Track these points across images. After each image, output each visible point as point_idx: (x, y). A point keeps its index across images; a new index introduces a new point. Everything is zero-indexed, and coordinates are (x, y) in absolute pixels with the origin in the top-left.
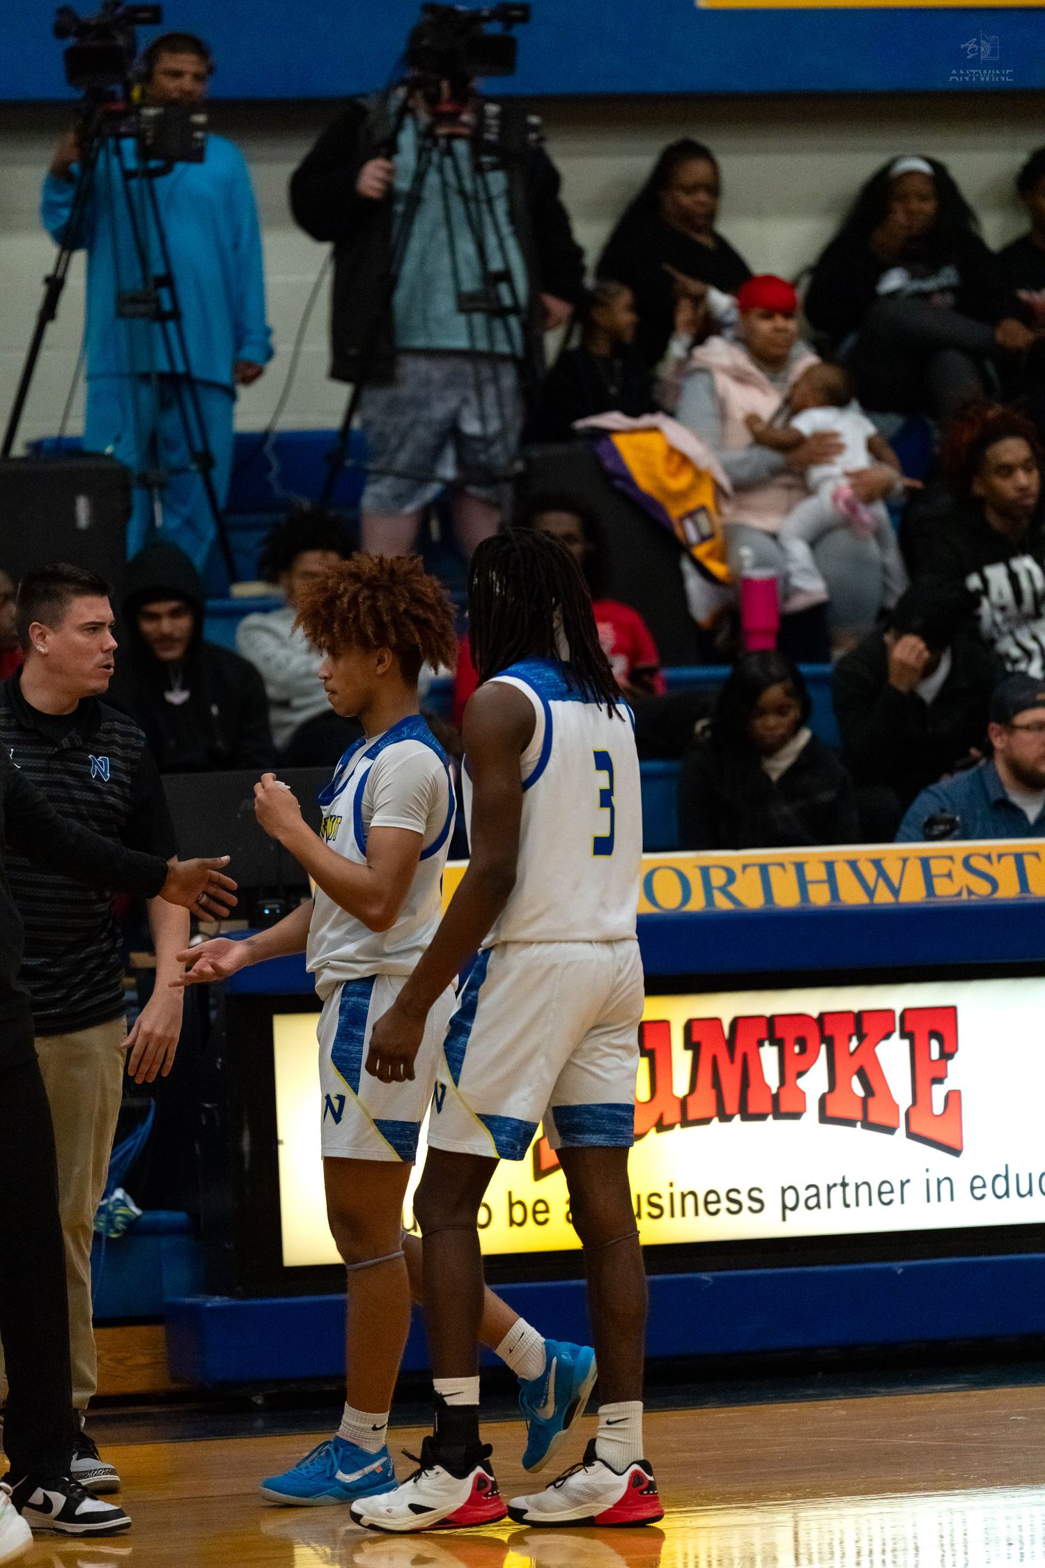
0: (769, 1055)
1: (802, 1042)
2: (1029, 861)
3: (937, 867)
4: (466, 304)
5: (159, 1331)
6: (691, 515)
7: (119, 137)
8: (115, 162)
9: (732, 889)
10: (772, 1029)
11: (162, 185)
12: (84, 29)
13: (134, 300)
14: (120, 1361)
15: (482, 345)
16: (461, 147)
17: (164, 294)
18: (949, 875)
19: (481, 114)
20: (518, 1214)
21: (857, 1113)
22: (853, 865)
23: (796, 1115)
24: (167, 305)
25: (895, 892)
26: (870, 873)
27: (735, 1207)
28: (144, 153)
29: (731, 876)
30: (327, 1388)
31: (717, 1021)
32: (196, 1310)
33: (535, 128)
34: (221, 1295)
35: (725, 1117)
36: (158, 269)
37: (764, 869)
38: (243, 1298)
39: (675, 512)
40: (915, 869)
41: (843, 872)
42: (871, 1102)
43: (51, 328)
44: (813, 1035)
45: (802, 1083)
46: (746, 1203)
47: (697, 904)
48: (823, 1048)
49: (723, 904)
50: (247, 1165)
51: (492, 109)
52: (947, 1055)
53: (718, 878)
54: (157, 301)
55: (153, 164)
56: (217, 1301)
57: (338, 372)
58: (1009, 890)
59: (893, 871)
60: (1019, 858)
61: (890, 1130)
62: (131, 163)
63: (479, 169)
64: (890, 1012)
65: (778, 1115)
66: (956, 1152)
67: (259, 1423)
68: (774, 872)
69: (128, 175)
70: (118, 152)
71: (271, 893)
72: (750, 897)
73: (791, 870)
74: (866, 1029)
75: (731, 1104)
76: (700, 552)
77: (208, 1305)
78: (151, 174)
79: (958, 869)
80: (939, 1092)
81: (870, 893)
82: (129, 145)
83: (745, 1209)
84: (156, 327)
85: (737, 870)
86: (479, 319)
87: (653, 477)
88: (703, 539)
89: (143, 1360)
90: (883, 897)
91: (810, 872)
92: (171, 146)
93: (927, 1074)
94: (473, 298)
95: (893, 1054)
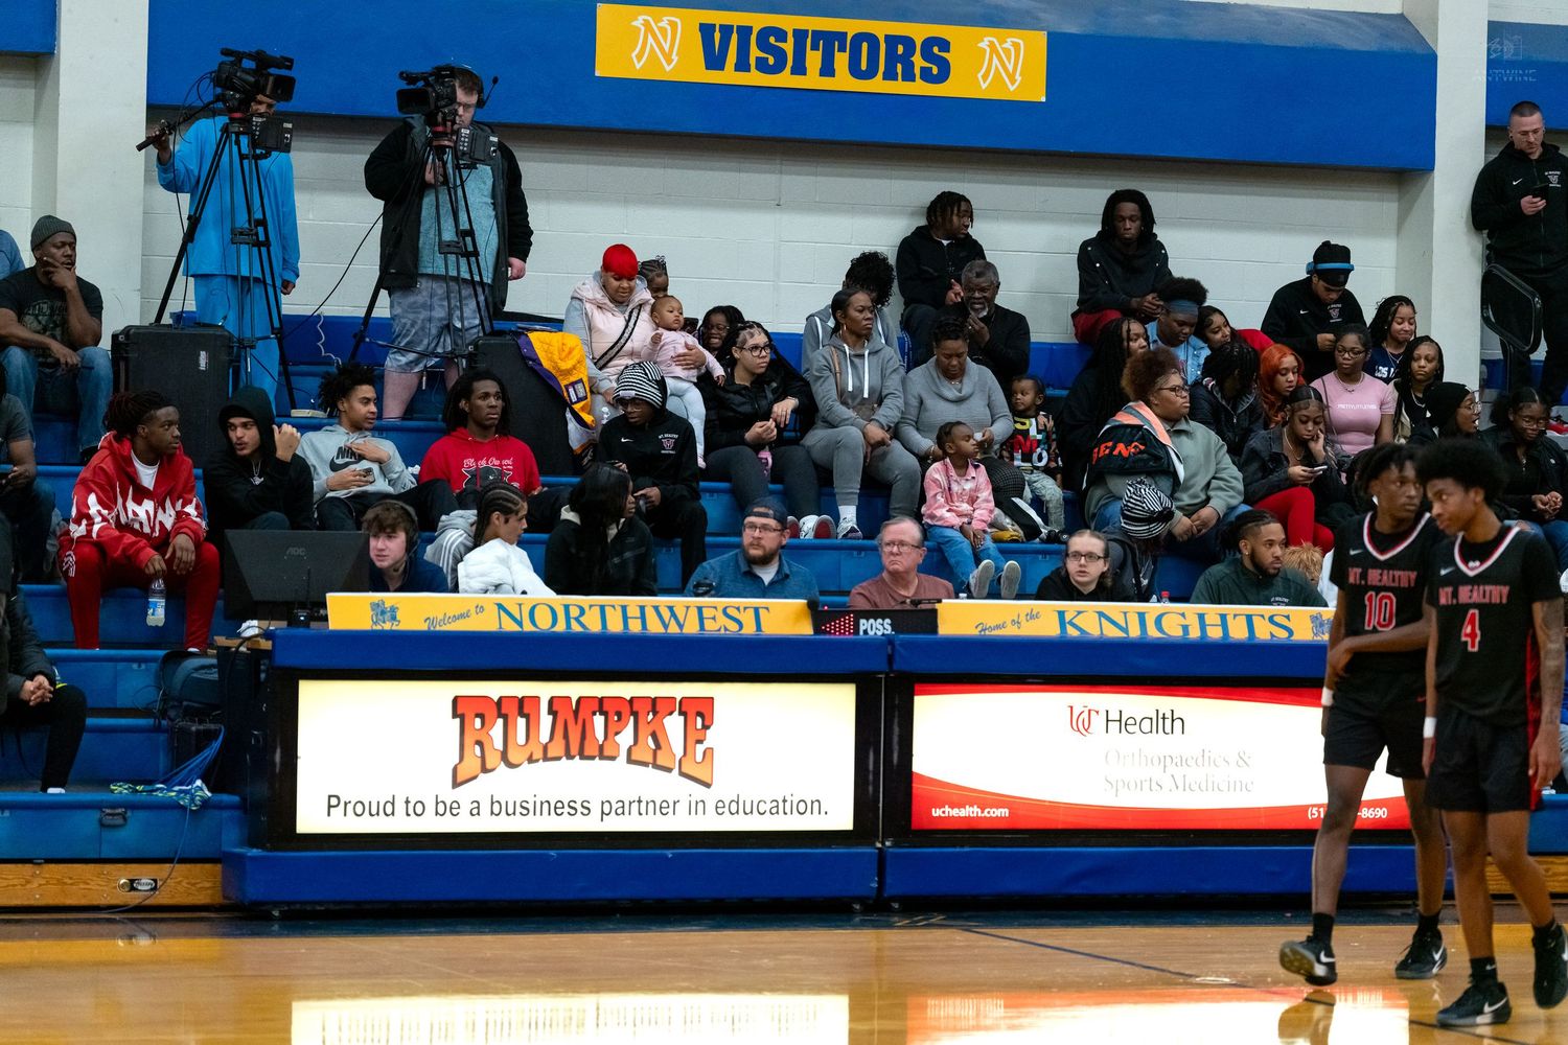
0: (599, 720)
1: (619, 714)
2: (762, 613)
3: (706, 613)
4: (445, 249)
5: (219, 867)
6: (573, 384)
7: (238, 134)
8: (235, 148)
9: (583, 619)
10: (601, 705)
11: (264, 164)
13: (241, 234)
14: (194, 885)
15: (453, 273)
16: (449, 154)
17: (260, 230)
18: (714, 618)
19: (460, 134)
20: (441, 809)
21: (649, 759)
22: (656, 608)
23: (613, 758)
24: (262, 238)
25: (681, 626)
26: (666, 614)
27: (573, 812)
28: (254, 144)
29: (582, 612)
30: (318, 908)
31: (568, 698)
32: (241, 857)
33: (492, 144)
34: (258, 848)
35: (570, 757)
36: (258, 215)
37: (602, 608)
38: (271, 851)
39: (563, 383)
40: (693, 612)
41: (650, 614)
42: (659, 752)
43: (190, 246)
44: (626, 710)
45: (617, 738)
46: (580, 809)
47: (561, 627)
48: (632, 718)
49: (576, 628)
50: (277, 770)
51: (467, 130)
52: (706, 727)
53: (574, 612)
54: (257, 234)
55: (258, 151)
56: (255, 852)
58: (749, 629)
59: (680, 614)
60: (756, 610)
61: (669, 770)
62: (245, 150)
63: (457, 167)
64: (675, 698)
65: (602, 757)
66: (708, 785)
67: (276, 927)
68: (608, 610)
69: (242, 157)
70: (238, 143)
71: (303, 606)
72: (593, 625)
73: (619, 609)
74: (658, 708)
75: (574, 749)
76: (577, 407)
77: (249, 854)
78: (257, 158)
79: (719, 615)
80: (700, 748)
81: (666, 626)
82: (244, 140)
83: (579, 812)
84: (255, 249)
85: (587, 608)
87: (551, 360)
88: (579, 400)
89: (207, 885)
90: (673, 629)
91: (630, 613)
92: (269, 141)
93: (693, 738)
94: (449, 244)
95: (674, 724)
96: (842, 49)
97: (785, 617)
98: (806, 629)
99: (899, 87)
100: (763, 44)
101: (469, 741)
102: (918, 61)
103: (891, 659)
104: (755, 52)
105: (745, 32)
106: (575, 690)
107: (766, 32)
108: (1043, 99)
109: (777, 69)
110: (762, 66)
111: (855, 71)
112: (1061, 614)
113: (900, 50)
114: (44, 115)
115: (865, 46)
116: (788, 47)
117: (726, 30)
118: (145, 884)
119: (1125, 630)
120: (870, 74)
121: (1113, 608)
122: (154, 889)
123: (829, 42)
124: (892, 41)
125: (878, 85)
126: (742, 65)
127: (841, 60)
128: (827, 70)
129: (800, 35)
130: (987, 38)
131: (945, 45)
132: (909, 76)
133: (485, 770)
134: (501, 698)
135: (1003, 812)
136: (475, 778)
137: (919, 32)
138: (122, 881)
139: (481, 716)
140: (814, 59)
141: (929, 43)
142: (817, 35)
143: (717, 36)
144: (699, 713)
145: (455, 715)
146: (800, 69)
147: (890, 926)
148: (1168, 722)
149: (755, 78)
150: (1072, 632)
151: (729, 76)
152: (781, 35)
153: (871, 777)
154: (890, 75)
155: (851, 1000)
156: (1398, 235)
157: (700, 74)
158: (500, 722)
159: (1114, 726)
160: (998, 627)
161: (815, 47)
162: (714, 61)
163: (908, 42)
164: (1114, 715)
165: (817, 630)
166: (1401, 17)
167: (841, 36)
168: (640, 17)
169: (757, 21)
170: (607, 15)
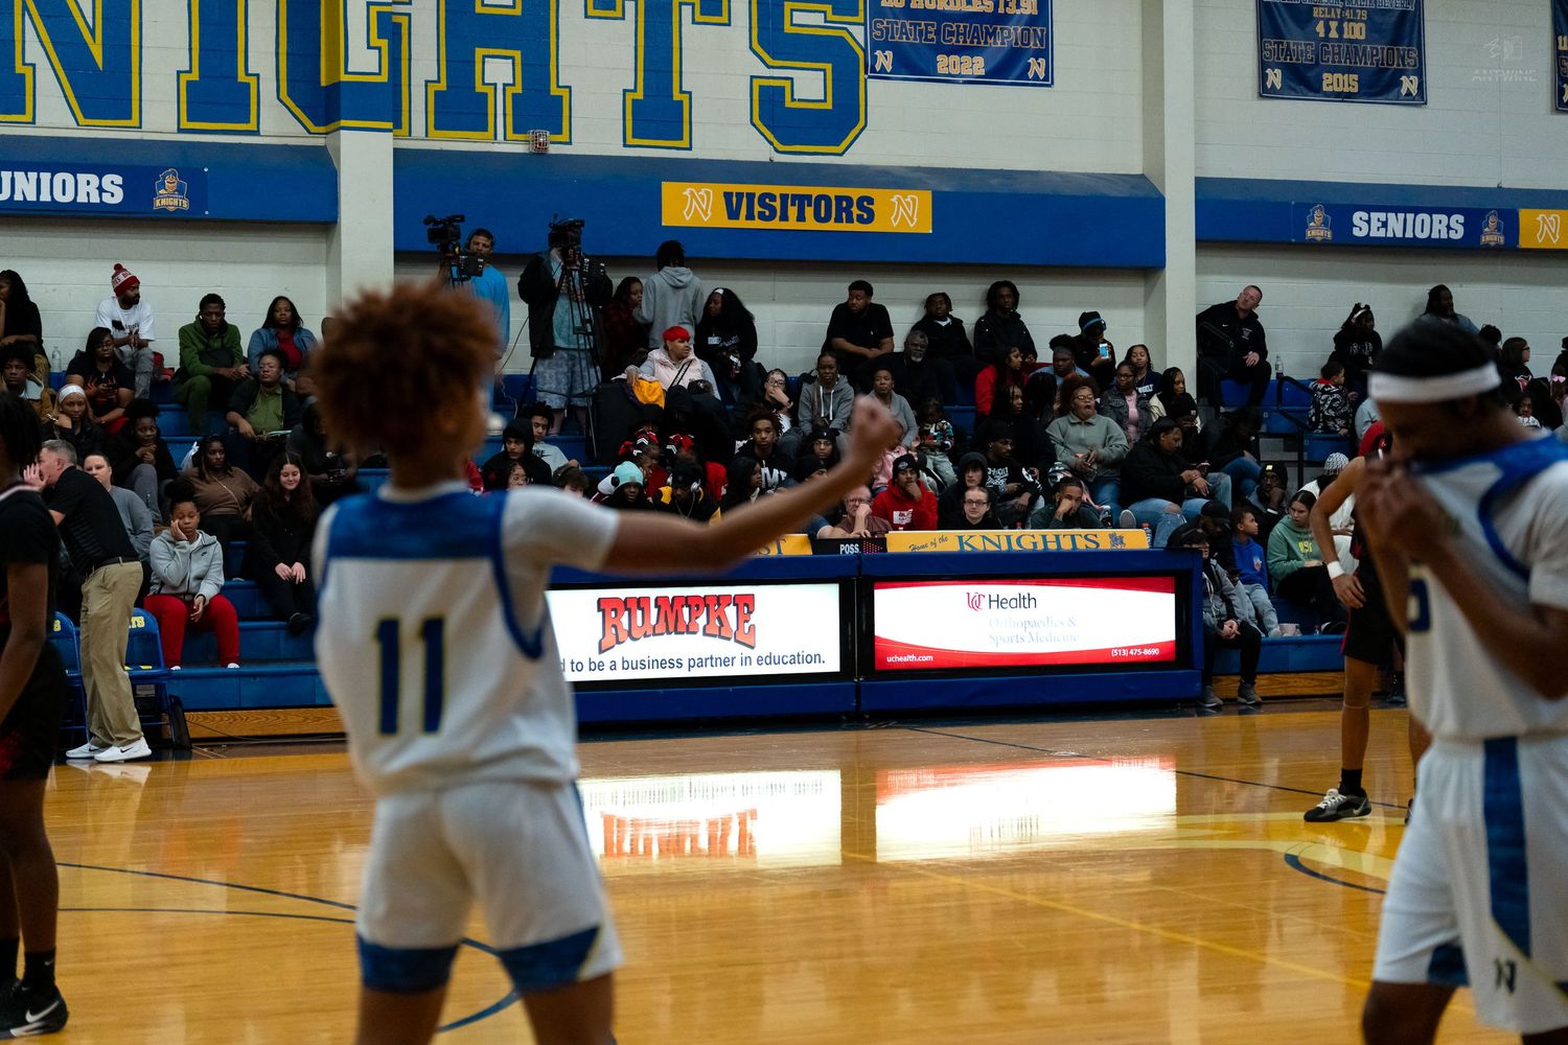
0: (686, 610)
1: (697, 606)
7: (451, 266)
8: (449, 274)
10: (687, 601)
11: (467, 284)
12: (437, 223)
15: (581, 346)
16: (576, 274)
19: (582, 262)
20: (593, 666)
23: (695, 633)
27: (671, 666)
28: (460, 272)
33: (602, 268)
35: (669, 633)
46: (676, 664)
51: (587, 260)
52: (750, 612)
57: (532, 355)
58: (774, 553)
61: (729, 639)
62: (455, 276)
63: (582, 282)
65: (688, 632)
66: (752, 648)
69: (454, 280)
75: (672, 628)
78: (463, 280)
80: (747, 625)
82: (454, 269)
83: (675, 666)
86: (579, 337)
93: (742, 618)
94: (579, 329)
95: (731, 612)
96: (809, 205)
97: (795, 545)
99: (844, 227)
100: (762, 203)
101: (608, 626)
102: (855, 210)
103: (859, 568)
104: (757, 209)
105: (751, 196)
106: (670, 592)
107: (764, 196)
108: (931, 232)
109: (771, 218)
110: (762, 216)
111: (817, 217)
112: (960, 538)
113: (844, 204)
114: (333, 260)
115: (823, 202)
116: (777, 204)
117: (740, 195)
119: (999, 547)
120: (827, 219)
121: (991, 533)
123: (801, 200)
124: (839, 199)
125: (832, 226)
126: (750, 217)
127: (809, 211)
128: (801, 218)
129: (784, 197)
130: (896, 196)
131: (871, 201)
132: (850, 220)
133: (618, 642)
135: (930, 658)
136: (612, 647)
137: (855, 193)
139: (615, 610)
140: (793, 211)
141: (861, 199)
142: (794, 197)
143: (734, 199)
144: (745, 604)
145: (599, 610)
146: (784, 217)
147: (866, 728)
148: (1026, 601)
149: (757, 224)
150: (968, 549)
151: (742, 223)
152: (772, 197)
153: (850, 639)
154: (839, 220)
155: (843, 776)
156: (1145, 305)
157: (724, 222)
158: (626, 613)
159: (994, 604)
160: (923, 547)
161: (793, 204)
162: (733, 214)
163: (849, 200)
164: (994, 598)
165: (814, 553)
166: (1142, 176)
167: (809, 197)
168: (688, 189)
169: (759, 190)
170: (668, 189)
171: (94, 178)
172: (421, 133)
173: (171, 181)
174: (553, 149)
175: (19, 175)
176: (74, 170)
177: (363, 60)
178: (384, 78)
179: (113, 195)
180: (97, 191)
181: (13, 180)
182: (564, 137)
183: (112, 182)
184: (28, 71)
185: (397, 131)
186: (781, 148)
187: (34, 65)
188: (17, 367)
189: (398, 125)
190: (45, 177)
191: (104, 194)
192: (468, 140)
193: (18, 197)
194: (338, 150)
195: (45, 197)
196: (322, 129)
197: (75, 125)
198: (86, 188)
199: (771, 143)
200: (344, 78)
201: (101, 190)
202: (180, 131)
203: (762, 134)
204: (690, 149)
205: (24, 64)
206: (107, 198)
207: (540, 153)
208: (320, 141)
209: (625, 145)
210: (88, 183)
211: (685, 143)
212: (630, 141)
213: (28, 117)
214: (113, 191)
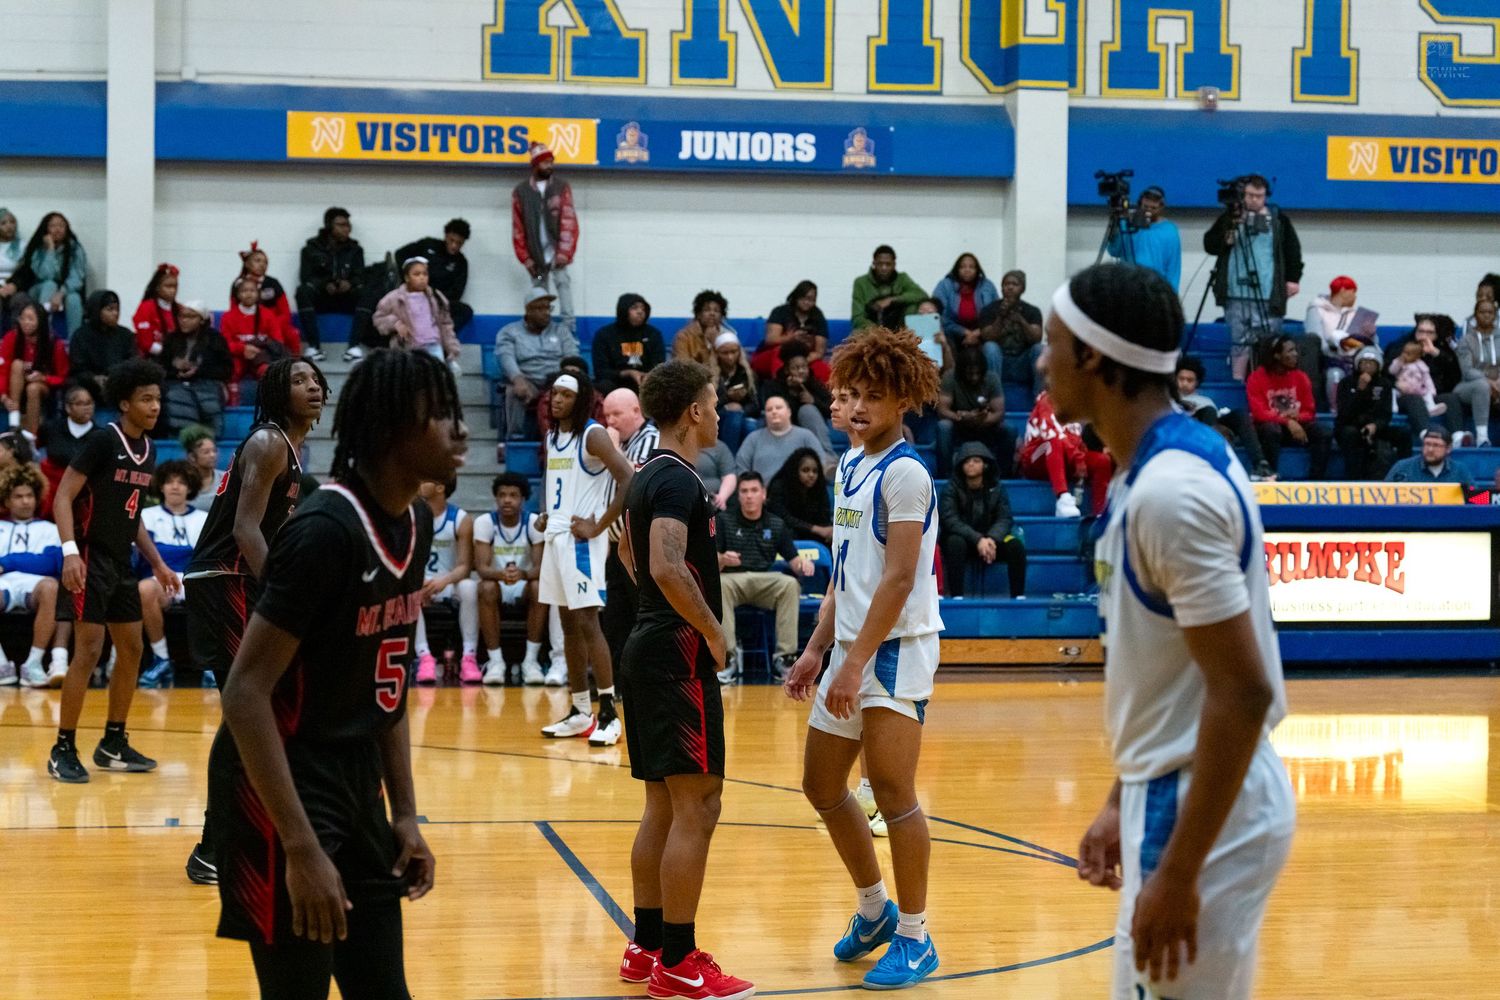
0: (1336, 556)
1: (1349, 552)
2: (1433, 492)
3: (1400, 492)
4: (1241, 282)
9: (1327, 497)
10: (1338, 547)
11: (1135, 237)
12: (1107, 177)
15: (1245, 295)
16: (1242, 227)
18: (1405, 495)
21: (1366, 577)
22: (1370, 491)
23: (1345, 577)
25: (1385, 500)
26: (1376, 494)
27: (1322, 609)
28: (1129, 225)
29: (1326, 492)
31: (1318, 544)
35: (1319, 576)
37: (1338, 490)
41: (1367, 494)
42: (1373, 574)
44: (1352, 549)
45: (1348, 566)
47: (1313, 502)
48: (1356, 555)
49: (1323, 502)
52: (1400, 559)
53: (1321, 493)
55: (1132, 229)
58: (1426, 502)
59: (1384, 492)
60: (1430, 490)
61: (1379, 584)
62: (1124, 228)
63: (1247, 235)
64: (1380, 544)
65: (1339, 577)
66: (1402, 593)
68: (1341, 492)
72: (1333, 501)
73: (1348, 492)
74: (1373, 547)
75: (1322, 571)
78: (1130, 233)
79: (1408, 493)
80: (1396, 573)
83: (1325, 609)
85: (1328, 489)
86: (1245, 288)
90: (1380, 502)
91: (1354, 492)
92: (1139, 224)
93: (1393, 565)
94: (1242, 280)
95: (1381, 558)
96: (1475, 158)
97: (1446, 494)
98: (1460, 501)
100: (1427, 156)
104: (1422, 162)
105: (1416, 151)
106: (1322, 538)
107: (1429, 150)
110: (1427, 170)
111: (1483, 171)
114: (1008, 213)
115: (1488, 155)
116: (1442, 158)
117: (1405, 149)
118: (1074, 651)
120: (1492, 172)
122: (1079, 654)
123: (1467, 154)
126: (1415, 169)
127: (1475, 165)
128: (1466, 170)
129: (1449, 151)
134: (1279, 544)
138: (1061, 649)
140: (1458, 164)
142: (1460, 150)
143: (1400, 153)
144: (1396, 549)
146: (1449, 170)
149: (1422, 177)
151: (1407, 176)
152: (1438, 151)
155: (1491, 719)
157: (1388, 175)
158: (1278, 557)
161: (1458, 158)
162: (1398, 167)
165: (1467, 501)
167: (1474, 151)
168: (1354, 144)
169: (1423, 143)
170: (1334, 143)
171: (788, 137)
172: (1095, 91)
173: (859, 140)
174: (1222, 106)
175: (721, 135)
176: (772, 129)
177: (1040, 24)
178: (1060, 40)
179: (805, 153)
180: (791, 151)
181: (715, 140)
182: (1233, 94)
183: (806, 142)
184: (730, 39)
185: (1073, 90)
186: (1448, 101)
187: (736, 34)
188: (716, 310)
189: (1073, 84)
190: (745, 136)
191: (798, 153)
192: (1140, 98)
193: (720, 156)
194: (1015, 110)
195: (744, 156)
196: (1001, 89)
197: (771, 87)
198: (781, 147)
199: (1438, 97)
200: (1023, 40)
201: (795, 148)
202: (869, 92)
203: (1429, 88)
204: (1357, 103)
205: (728, 31)
206: (801, 157)
207: (1210, 110)
208: (998, 101)
209: (1293, 101)
210: (784, 142)
211: (1352, 98)
212: (1299, 96)
213: (729, 81)
214: (805, 148)
